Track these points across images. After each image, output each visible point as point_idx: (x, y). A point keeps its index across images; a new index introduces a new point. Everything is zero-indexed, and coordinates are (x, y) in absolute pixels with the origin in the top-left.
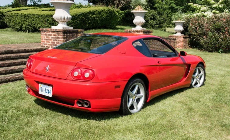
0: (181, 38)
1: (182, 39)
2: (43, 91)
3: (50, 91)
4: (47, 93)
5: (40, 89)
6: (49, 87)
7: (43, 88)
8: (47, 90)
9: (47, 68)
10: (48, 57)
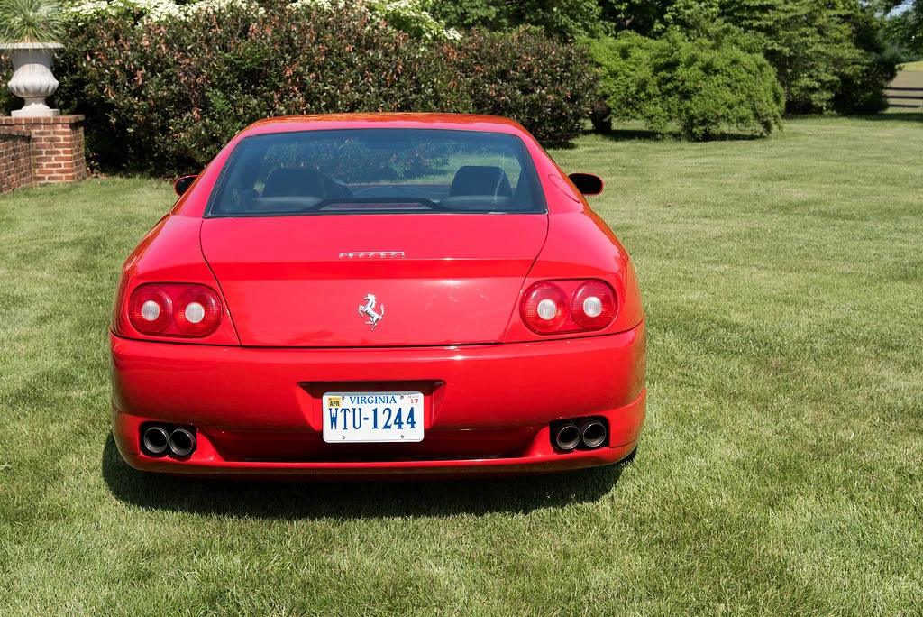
0: (60, 128)
1: (63, 133)
2: (357, 426)
3: (411, 414)
4: (389, 427)
5: (334, 420)
6: (397, 398)
7: (357, 411)
8: (387, 412)
9: (369, 309)
10: (342, 255)
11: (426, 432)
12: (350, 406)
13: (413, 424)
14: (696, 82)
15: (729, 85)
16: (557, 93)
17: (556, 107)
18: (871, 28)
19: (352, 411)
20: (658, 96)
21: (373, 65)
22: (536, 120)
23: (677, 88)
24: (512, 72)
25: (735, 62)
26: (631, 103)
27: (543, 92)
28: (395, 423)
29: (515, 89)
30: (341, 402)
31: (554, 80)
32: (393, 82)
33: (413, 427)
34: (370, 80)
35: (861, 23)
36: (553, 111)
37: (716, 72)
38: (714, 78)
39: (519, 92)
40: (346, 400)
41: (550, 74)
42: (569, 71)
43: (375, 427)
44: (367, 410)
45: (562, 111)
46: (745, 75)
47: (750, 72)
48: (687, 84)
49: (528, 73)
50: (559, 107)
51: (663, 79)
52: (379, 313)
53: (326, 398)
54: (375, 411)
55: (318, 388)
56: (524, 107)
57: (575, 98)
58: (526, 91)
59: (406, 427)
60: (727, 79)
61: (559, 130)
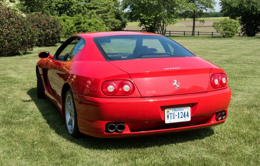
2: (174, 118)
3: (188, 113)
4: (182, 117)
5: (168, 117)
6: (184, 109)
7: (174, 114)
8: (182, 113)
9: (175, 84)
10: (165, 69)
11: (191, 118)
12: (172, 112)
13: (188, 116)
14: (87, 28)
15: (95, 29)
16: (52, 31)
17: (53, 35)
18: (119, 14)
19: (172, 114)
20: (77, 32)
21: (12, 23)
22: (48, 39)
23: (82, 29)
24: (40, 25)
25: (96, 22)
26: (69, 34)
27: (49, 31)
28: (184, 116)
29: (41, 30)
30: (170, 111)
31: (51, 27)
32: (18, 27)
33: (188, 117)
34: (12, 27)
35: (117, 13)
36: (52, 36)
37: (92, 25)
38: (91, 27)
39: (42, 31)
40: (171, 111)
41: (50, 26)
42: (55, 25)
43: (179, 118)
44: (176, 113)
45: (55, 36)
46: (99, 26)
47: (100, 25)
48: (84, 28)
49: (44, 25)
50: (54, 35)
51: (78, 27)
52: (178, 85)
53: (166, 111)
54: (178, 113)
55: (163, 108)
56: (44, 35)
57: (57, 32)
58: (44, 31)
59: (186, 117)
60: (95, 27)
61: (53, 41)
